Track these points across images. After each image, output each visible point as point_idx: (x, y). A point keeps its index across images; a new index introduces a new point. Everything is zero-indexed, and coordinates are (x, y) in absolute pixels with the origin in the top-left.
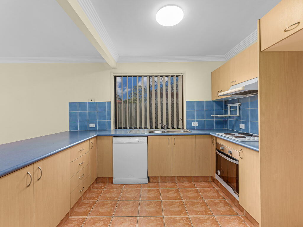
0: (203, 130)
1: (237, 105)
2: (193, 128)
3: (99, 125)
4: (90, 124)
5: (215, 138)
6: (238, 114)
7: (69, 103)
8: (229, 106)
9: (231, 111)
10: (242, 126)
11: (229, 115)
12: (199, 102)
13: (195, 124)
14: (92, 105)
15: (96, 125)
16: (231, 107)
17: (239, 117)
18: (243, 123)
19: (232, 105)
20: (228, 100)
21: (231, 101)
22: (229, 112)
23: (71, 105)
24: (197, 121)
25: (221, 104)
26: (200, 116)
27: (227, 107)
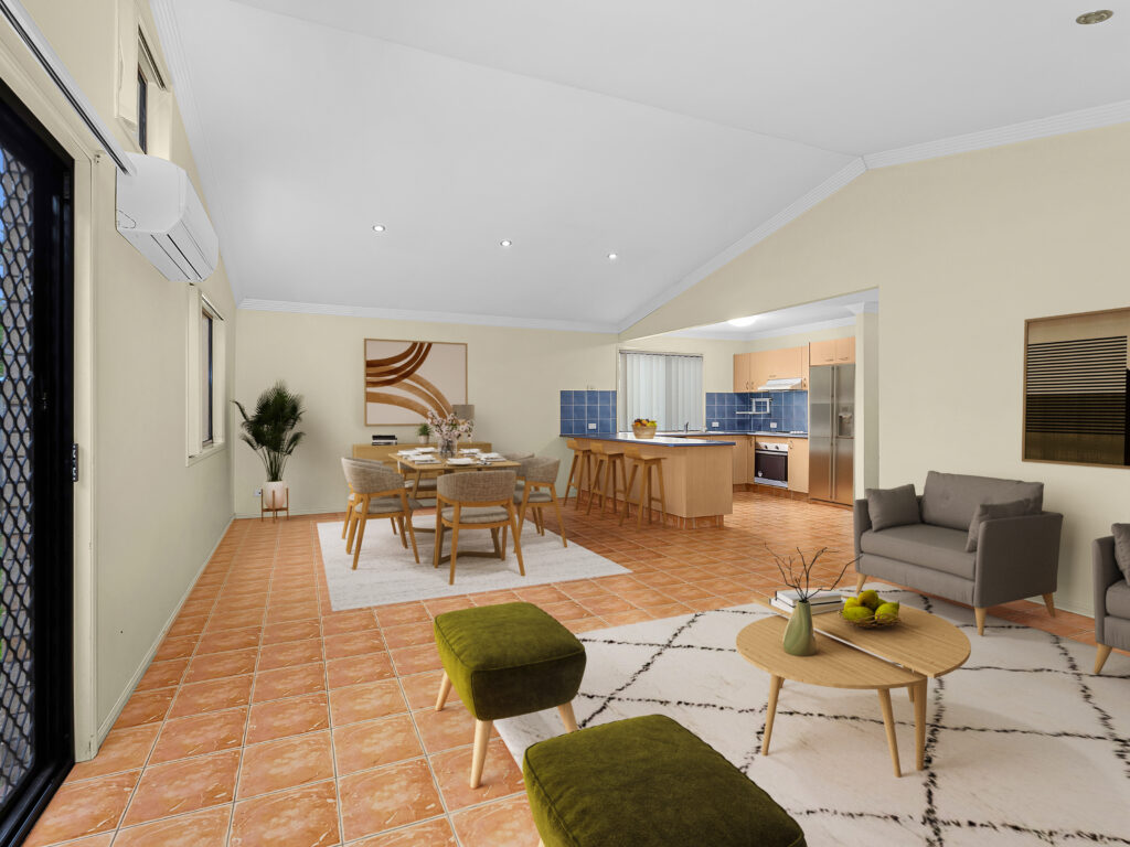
0: (732, 430)
1: (767, 400)
2: (714, 429)
3: (600, 425)
4: (589, 424)
5: (756, 437)
6: (768, 411)
7: (562, 392)
8: (754, 400)
9: (756, 407)
10: (773, 425)
11: (754, 411)
12: (721, 395)
13: (716, 424)
14: (592, 395)
15: (596, 426)
16: (756, 403)
17: (770, 415)
18: (774, 421)
19: (758, 400)
20: (751, 394)
21: (757, 395)
22: (754, 409)
23: (565, 395)
24: (718, 421)
25: (745, 399)
26: (722, 413)
27: (751, 403)
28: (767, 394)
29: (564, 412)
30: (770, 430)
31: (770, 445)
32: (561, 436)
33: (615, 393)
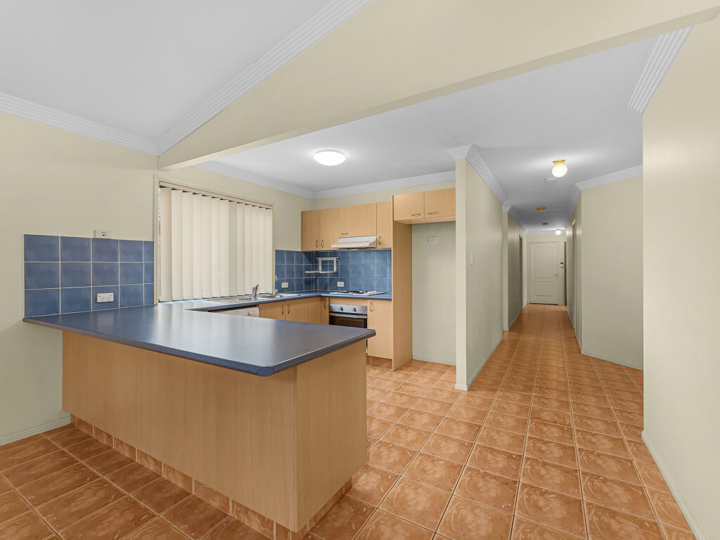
0: (302, 293)
1: (334, 259)
2: (284, 291)
3: (123, 295)
4: (98, 295)
5: (328, 299)
6: (335, 270)
8: (320, 260)
9: (322, 266)
10: (340, 284)
11: (320, 271)
12: (289, 253)
13: (285, 285)
14: (105, 246)
15: (115, 297)
16: (323, 262)
17: (336, 274)
18: (341, 280)
19: (324, 259)
20: (317, 252)
21: (323, 254)
22: (320, 268)
23: (32, 243)
24: (287, 281)
25: (312, 257)
26: (291, 273)
27: (317, 262)
28: (333, 253)
29: (31, 272)
30: (337, 289)
31: (346, 307)
32: (24, 320)
33: (150, 245)
